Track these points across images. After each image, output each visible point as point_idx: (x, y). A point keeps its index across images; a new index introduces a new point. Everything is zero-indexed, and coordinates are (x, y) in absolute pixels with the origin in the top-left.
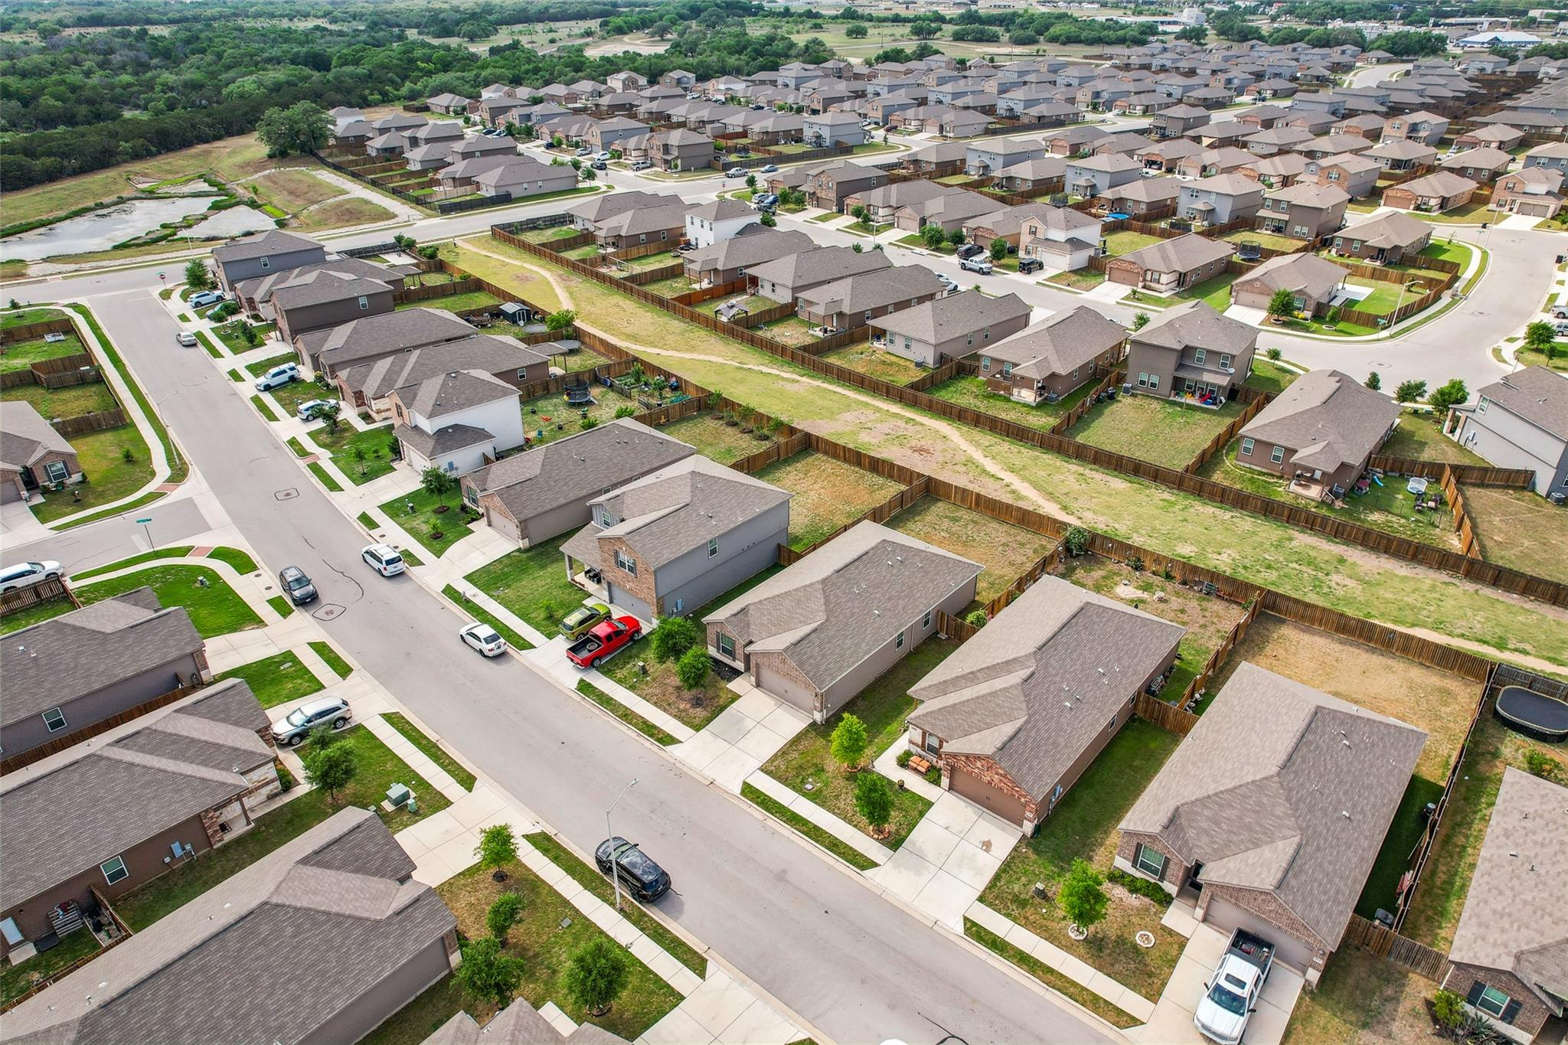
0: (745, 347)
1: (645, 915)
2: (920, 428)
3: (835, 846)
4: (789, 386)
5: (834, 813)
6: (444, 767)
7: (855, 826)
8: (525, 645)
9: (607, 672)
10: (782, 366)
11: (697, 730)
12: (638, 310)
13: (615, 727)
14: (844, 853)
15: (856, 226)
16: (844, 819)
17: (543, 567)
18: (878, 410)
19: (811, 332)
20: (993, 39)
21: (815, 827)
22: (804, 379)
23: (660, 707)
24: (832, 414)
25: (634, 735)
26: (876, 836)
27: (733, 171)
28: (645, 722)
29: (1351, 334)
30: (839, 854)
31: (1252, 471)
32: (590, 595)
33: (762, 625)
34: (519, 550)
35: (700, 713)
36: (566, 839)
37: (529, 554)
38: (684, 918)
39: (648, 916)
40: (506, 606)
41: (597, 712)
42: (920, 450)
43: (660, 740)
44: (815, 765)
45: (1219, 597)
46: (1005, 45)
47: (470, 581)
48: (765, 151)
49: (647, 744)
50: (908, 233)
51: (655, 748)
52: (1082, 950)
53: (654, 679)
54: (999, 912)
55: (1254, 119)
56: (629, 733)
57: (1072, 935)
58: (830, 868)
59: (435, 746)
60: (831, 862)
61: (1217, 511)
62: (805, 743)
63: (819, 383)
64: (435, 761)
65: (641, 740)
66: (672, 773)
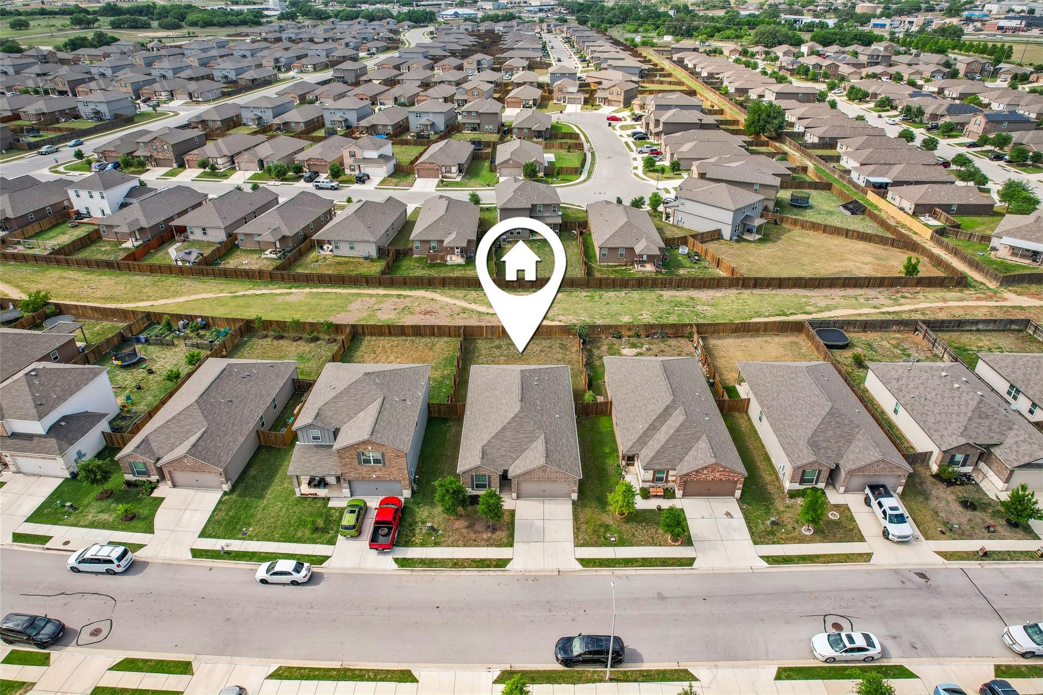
0: (223, 280)
1: (625, 672)
2: (410, 299)
3: (665, 562)
4: (288, 298)
5: (642, 545)
6: (375, 679)
7: (660, 545)
8: (321, 560)
9: (407, 544)
10: (267, 286)
11: (512, 545)
12: (89, 276)
13: (458, 576)
14: (673, 563)
15: (205, 175)
16: (651, 545)
17: (261, 497)
18: (371, 296)
19: (263, 256)
20: (146, 26)
21: (643, 559)
22: (293, 290)
23: (471, 546)
24: (343, 308)
25: (476, 573)
26: (677, 544)
27: (44, 149)
28: (474, 560)
29: (570, 181)
30: (671, 565)
31: (611, 266)
32: (329, 499)
33: (503, 456)
34: (225, 493)
35: (502, 535)
36: (521, 665)
37: (237, 493)
38: (645, 657)
39: (628, 671)
40: (264, 539)
41: (433, 573)
42: (427, 313)
43: (497, 566)
44: (600, 525)
45: (669, 337)
46: (155, 30)
47: (210, 536)
48: (55, 130)
49: (491, 573)
50: (253, 172)
51: (500, 573)
52: (818, 538)
53: (445, 530)
54: (768, 543)
55: (388, 66)
56: (470, 573)
57: (807, 533)
58: (676, 576)
59: (346, 670)
60: (672, 572)
61: (618, 293)
62: (581, 516)
63: (307, 290)
64: (362, 680)
65: (484, 573)
66: (530, 581)
